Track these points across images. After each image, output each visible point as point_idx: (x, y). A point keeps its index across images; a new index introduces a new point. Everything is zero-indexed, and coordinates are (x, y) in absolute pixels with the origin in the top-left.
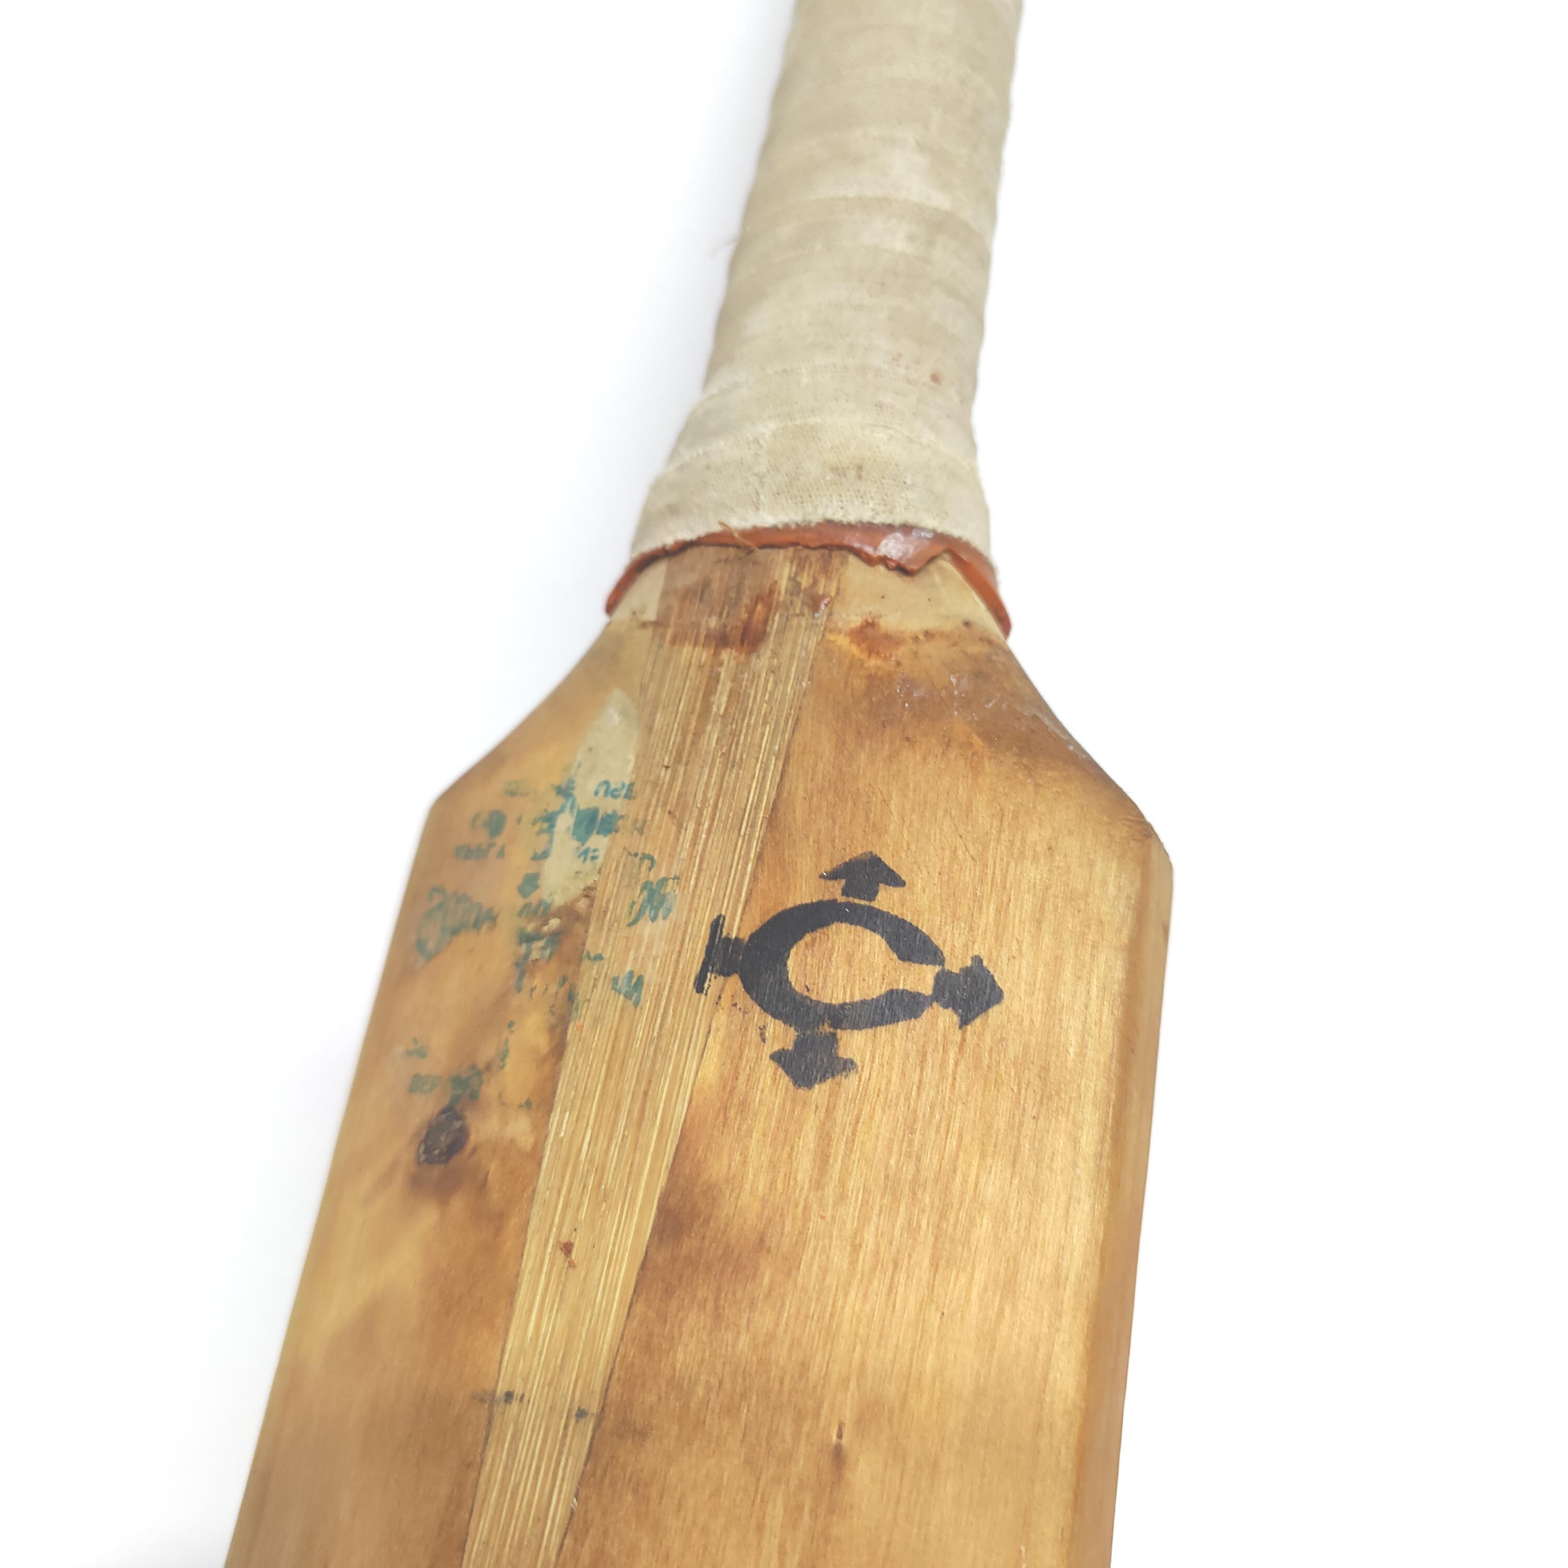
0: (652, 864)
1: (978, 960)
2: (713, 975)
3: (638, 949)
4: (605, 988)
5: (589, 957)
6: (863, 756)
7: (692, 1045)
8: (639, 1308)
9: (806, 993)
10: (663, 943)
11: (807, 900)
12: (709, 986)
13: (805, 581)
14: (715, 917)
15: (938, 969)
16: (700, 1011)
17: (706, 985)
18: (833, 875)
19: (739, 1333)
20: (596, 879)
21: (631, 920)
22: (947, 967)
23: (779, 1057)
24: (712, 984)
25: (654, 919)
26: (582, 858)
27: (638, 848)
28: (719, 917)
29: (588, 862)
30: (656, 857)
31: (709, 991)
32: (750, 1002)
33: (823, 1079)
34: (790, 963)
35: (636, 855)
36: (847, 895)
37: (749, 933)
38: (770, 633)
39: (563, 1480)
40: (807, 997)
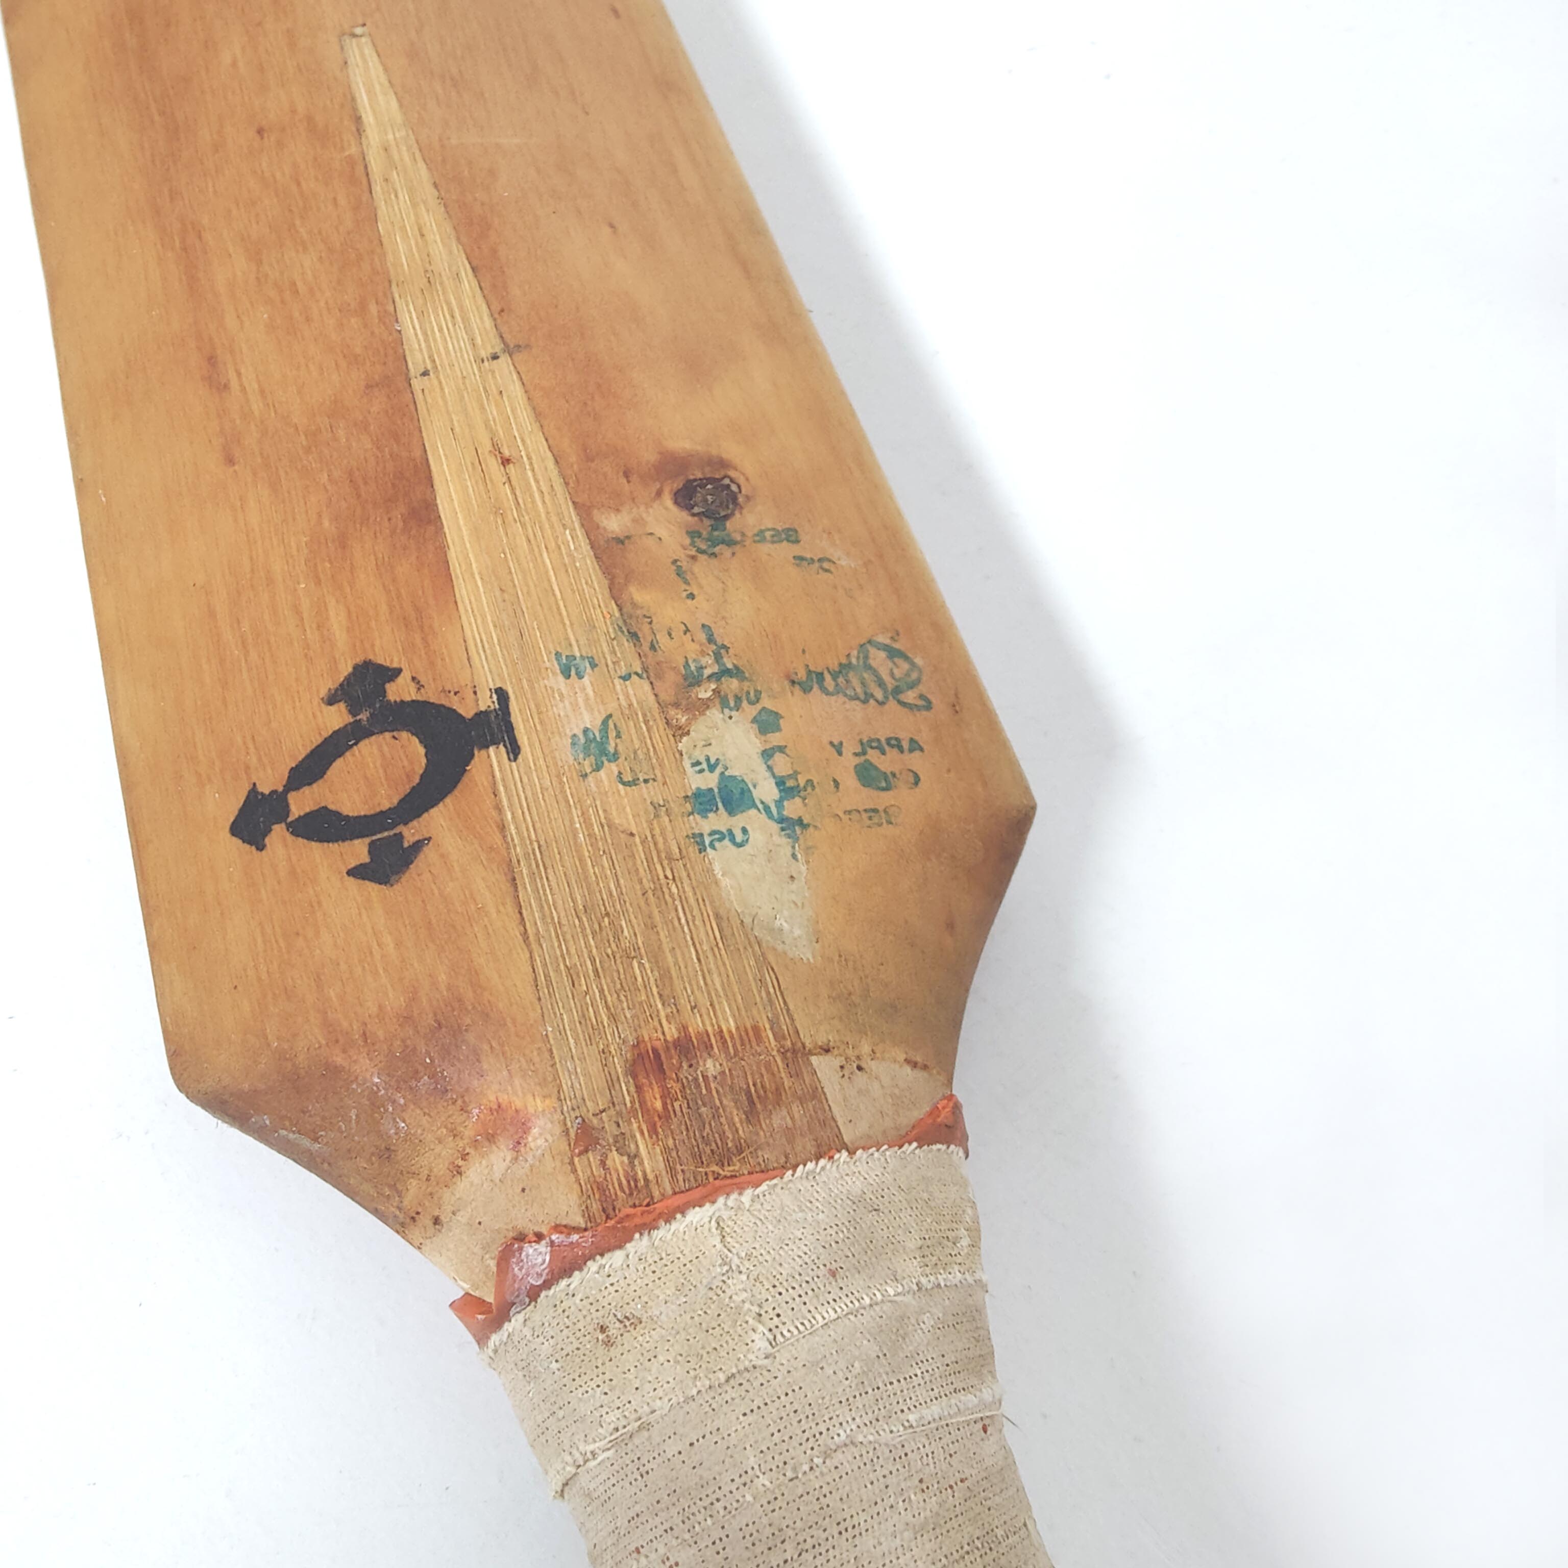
0: (621, 778)
1: (261, 848)
2: (492, 708)
3: (587, 699)
4: (601, 655)
5: (637, 674)
6: (443, 978)
7: (479, 645)
8: (417, 453)
9: (395, 733)
10: (562, 714)
11: (434, 811)
12: (491, 697)
13: (616, 1160)
14: (520, 757)
15: (290, 820)
16: (488, 673)
17: (495, 697)
18: (418, 846)
19: (330, 480)
20: (680, 745)
21: (611, 723)
22: (283, 825)
23: (394, 673)
24: (490, 700)
25: (586, 731)
26: (713, 761)
27: (647, 788)
28: (515, 759)
29: (702, 759)
30: (621, 787)
31: (489, 693)
32: (444, 701)
33: (347, 679)
34: (422, 750)
35: (646, 781)
36: (395, 835)
37: (476, 759)
38: (626, 1075)
39: (416, 335)
40: (393, 731)
